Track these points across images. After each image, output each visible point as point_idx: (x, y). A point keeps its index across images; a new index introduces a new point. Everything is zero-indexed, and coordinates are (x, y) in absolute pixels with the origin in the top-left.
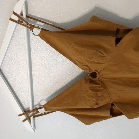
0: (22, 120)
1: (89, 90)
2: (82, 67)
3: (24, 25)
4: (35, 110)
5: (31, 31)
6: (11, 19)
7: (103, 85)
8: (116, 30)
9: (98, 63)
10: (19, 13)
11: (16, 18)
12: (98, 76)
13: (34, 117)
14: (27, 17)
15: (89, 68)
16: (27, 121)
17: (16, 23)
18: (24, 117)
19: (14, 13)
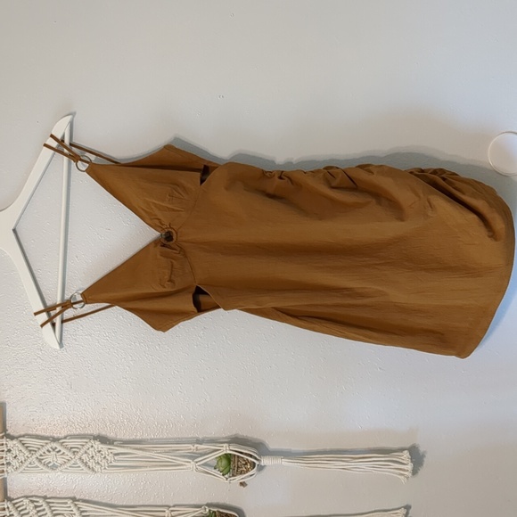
0: (40, 323)
1: (159, 256)
2: (149, 222)
3: (65, 155)
4: (66, 305)
5: (73, 164)
6: (45, 145)
7: (182, 251)
8: (202, 167)
9: (173, 210)
10: (59, 137)
11: (54, 144)
12: (174, 237)
13: (63, 321)
14: (71, 144)
15: (161, 223)
16: (49, 325)
17: (52, 152)
18: (44, 317)
19: (52, 136)
